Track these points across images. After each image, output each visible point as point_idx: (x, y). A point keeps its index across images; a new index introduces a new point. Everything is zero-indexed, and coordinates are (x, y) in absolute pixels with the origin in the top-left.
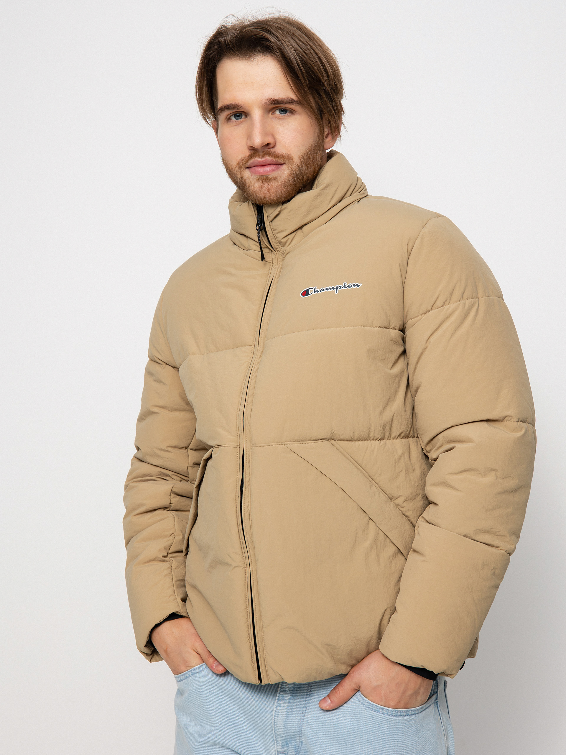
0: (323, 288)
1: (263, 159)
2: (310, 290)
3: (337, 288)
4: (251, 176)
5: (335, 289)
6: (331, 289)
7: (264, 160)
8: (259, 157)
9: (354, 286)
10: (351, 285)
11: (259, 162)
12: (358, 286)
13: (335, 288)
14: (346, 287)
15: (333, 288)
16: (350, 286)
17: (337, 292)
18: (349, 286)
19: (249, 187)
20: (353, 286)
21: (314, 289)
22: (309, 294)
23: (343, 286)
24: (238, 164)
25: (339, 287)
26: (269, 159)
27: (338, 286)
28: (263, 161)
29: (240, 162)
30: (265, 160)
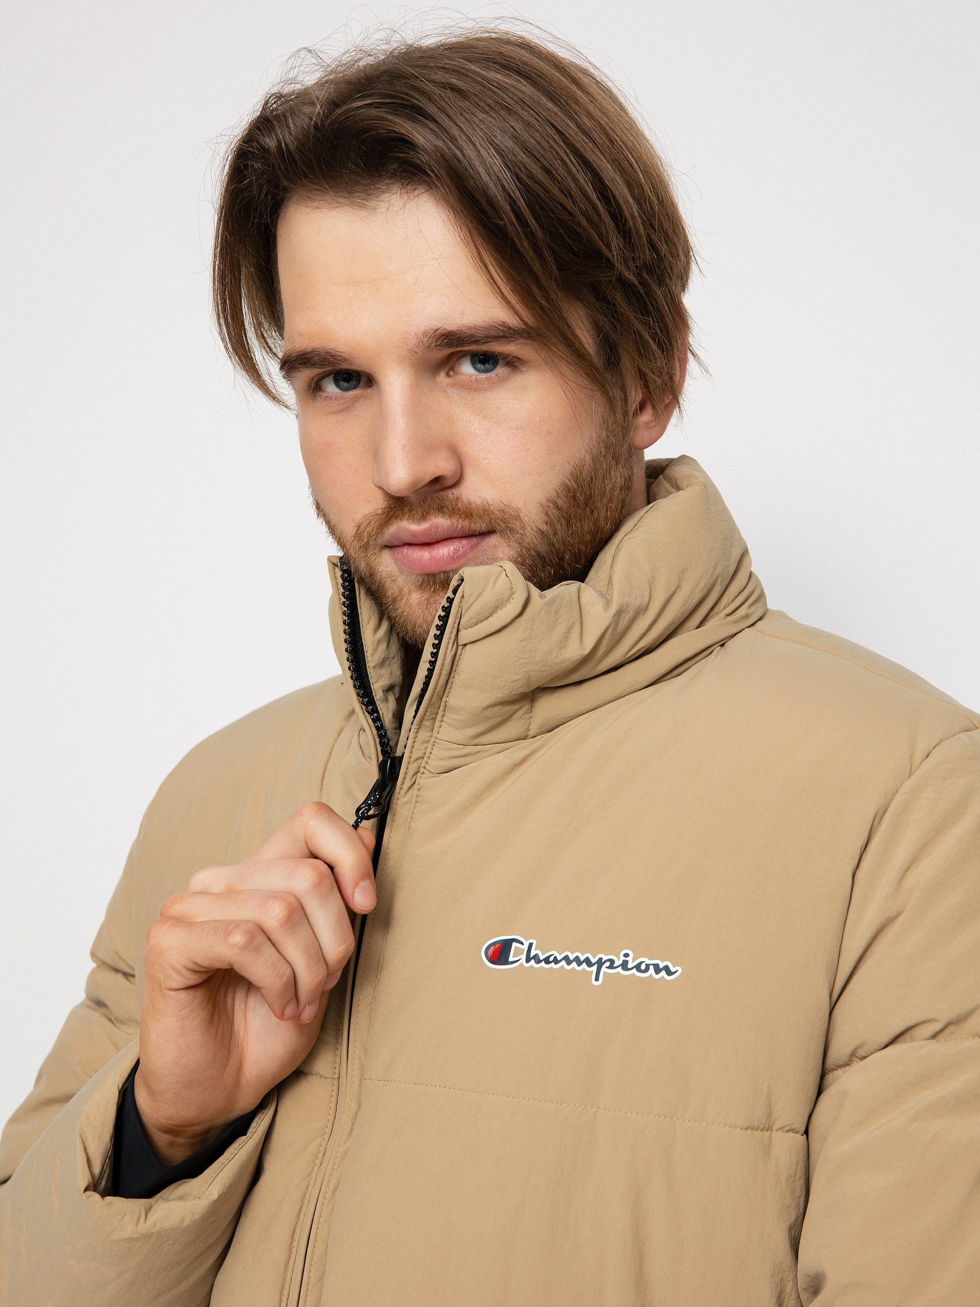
0: (556, 954)
1: (425, 525)
2: (514, 944)
3: (600, 963)
4: (398, 573)
5: (595, 968)
6: (579, 963)
7: (428, 528)
8: (412, 518)
9: (658, 970)
10: (648, 966)
11: (414, 534)
12: (669, 973)
13: (593, 961)
14: (630, 966)
15: (588, 962)
16: (643, 967)
17: (597, 979)
18: (638, 967)
19: (394, 600)
20: (651, 967)
21: (526, 947)
22: (511, 959)
23: (621, 962)
24: (359, 537)
25: (608, 964)
26: (440, 522)
27: (605, 958)
28: (423, 533)
29: (362, 528)
30: (431, 526)
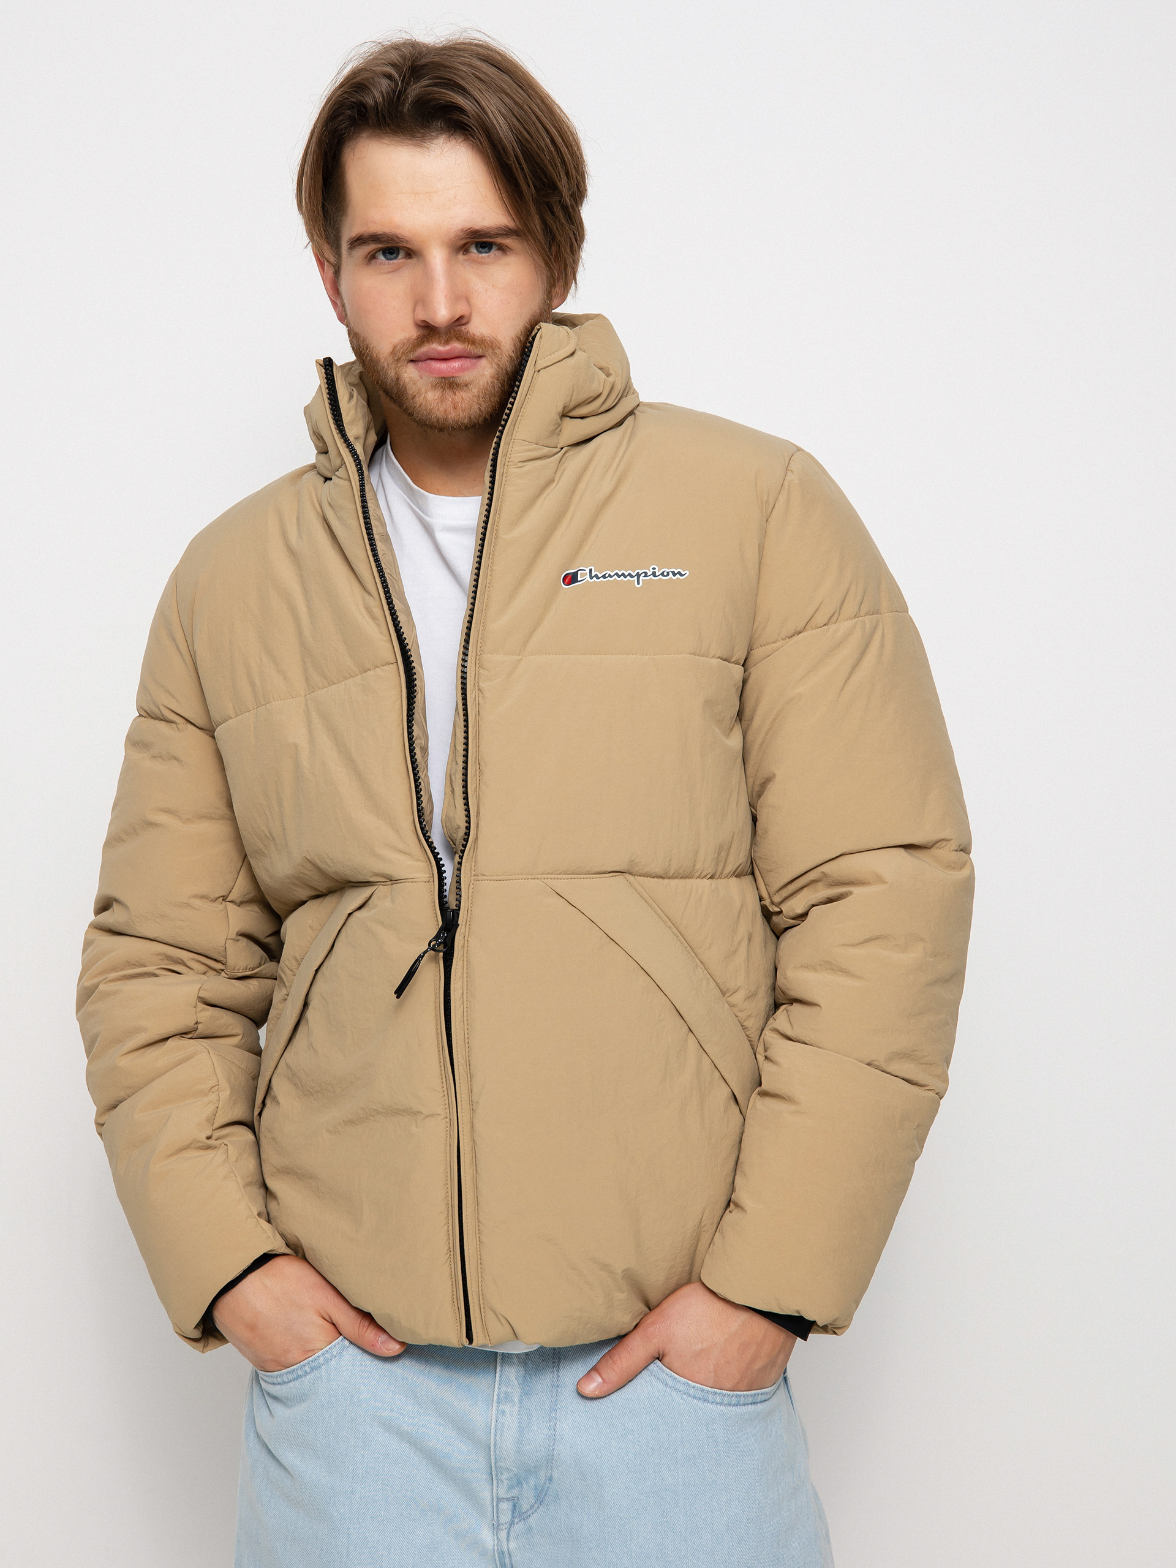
0: (609, 572)
1: (447, 348)
2: (579, 572)
3: (638, 575)
4: (418, 378)
5: (636, 578)
6: (625, 576)
7: (447, 350)
9: (674, 574)
10: (668, 573)
12: (682, 575)
13: (634, 574)
14: (657, 574)
15: (632, 576)
16: (665, 574)
17: (638, 584)
18: (662, 574)
19: (414, 397)
20: (670, 573)
21: (588, 571)
22: (579, 579)
23: (651, 573)
24: (393, 353)
25: (643, 575)
27: (640, 572)
29: (398, 348)
